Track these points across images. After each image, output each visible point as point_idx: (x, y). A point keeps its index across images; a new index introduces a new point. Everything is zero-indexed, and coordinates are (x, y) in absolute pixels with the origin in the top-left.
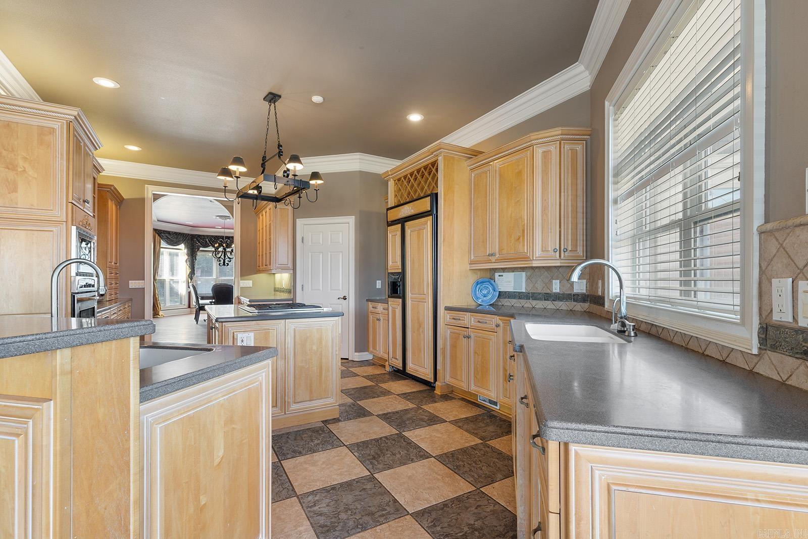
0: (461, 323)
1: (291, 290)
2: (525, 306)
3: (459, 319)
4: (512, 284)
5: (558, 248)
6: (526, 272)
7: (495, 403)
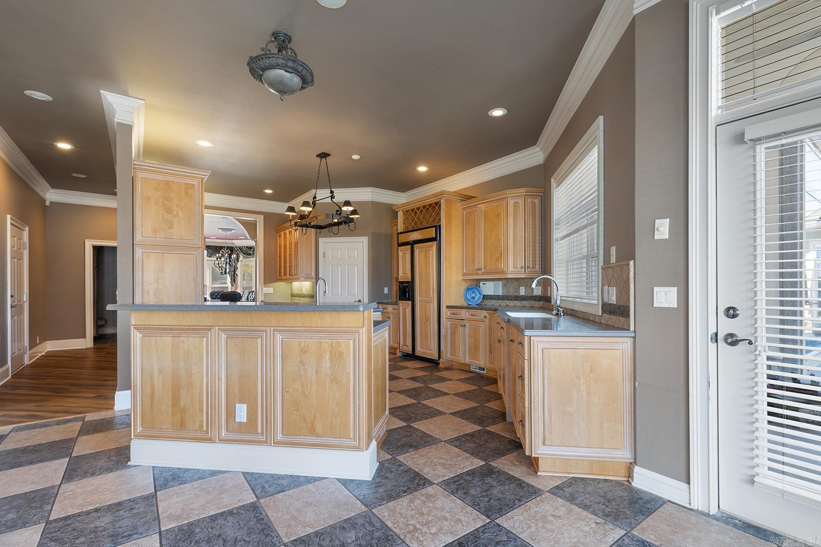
0: (459, 317)
1: (314, 295)
2: (502, 304)
3: (457, 314)
4: (493, 290)
5: (524, 266)
6: (502, 282)
7: (483, 369)
